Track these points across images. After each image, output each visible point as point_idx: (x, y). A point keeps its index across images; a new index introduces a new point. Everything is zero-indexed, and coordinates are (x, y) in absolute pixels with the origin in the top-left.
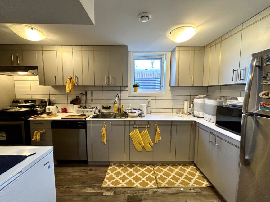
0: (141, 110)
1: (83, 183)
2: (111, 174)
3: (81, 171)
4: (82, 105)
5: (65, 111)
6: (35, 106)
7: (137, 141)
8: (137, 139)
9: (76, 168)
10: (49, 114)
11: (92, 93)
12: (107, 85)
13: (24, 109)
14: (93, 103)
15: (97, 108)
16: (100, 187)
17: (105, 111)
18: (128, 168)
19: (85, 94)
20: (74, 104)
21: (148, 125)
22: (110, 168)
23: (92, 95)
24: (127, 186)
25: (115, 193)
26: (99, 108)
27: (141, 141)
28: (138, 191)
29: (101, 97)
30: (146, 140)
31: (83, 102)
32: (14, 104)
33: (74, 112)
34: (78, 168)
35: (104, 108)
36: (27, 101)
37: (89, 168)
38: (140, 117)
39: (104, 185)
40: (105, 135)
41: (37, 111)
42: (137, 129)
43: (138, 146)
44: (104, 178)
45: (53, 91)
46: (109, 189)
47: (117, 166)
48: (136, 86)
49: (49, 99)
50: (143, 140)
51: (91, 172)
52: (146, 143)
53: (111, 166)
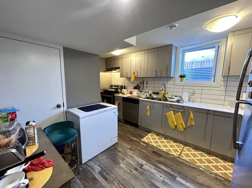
0: (180, 97)
1: (133, 134)
2: (149, 137)
3: (134, 129)
4: (140, 90)
5: (131, 93)
6: (117, 89)
7: (171, 120)
8: (171, 118)
9: (132, 127)
10: (123, 94)
11: (147, 82)
12: (156, 77)
13: (113, 90)
14: (147, 89)
15: (148, 92)
16: (140, 140)
17: (155, 96)
18: (162, 138)
19: (143, 83)
20: (136, 89)
21: (182, 110)
22: (150, 134)
23: (147, 84)
24: (156, 146)
25: (147, 146)
26: (150, 93)
27: (174, 121)
28: (162, 152)
29: (153, 85)
30: (179, 121)
31: (141, 88)
32: (111, 87)
33: (135, 93)
34: (133, 127)
35: (154, 93)
36: (115, 86)
37: (139, 129)
38: (178, 103)
39: (142, 140)
40: (149, 111)
41: (118, 91)
42: (172, 111)
43: (171, 124)
44: (144, 137)
45: (127, 81)
46: (144, 142)
47: (156, 135)
48: (182, 77)
49: (124, 86)
50: (176, 120)
51: (138, 131)
52: (179, 124)
53: (152, 133)
